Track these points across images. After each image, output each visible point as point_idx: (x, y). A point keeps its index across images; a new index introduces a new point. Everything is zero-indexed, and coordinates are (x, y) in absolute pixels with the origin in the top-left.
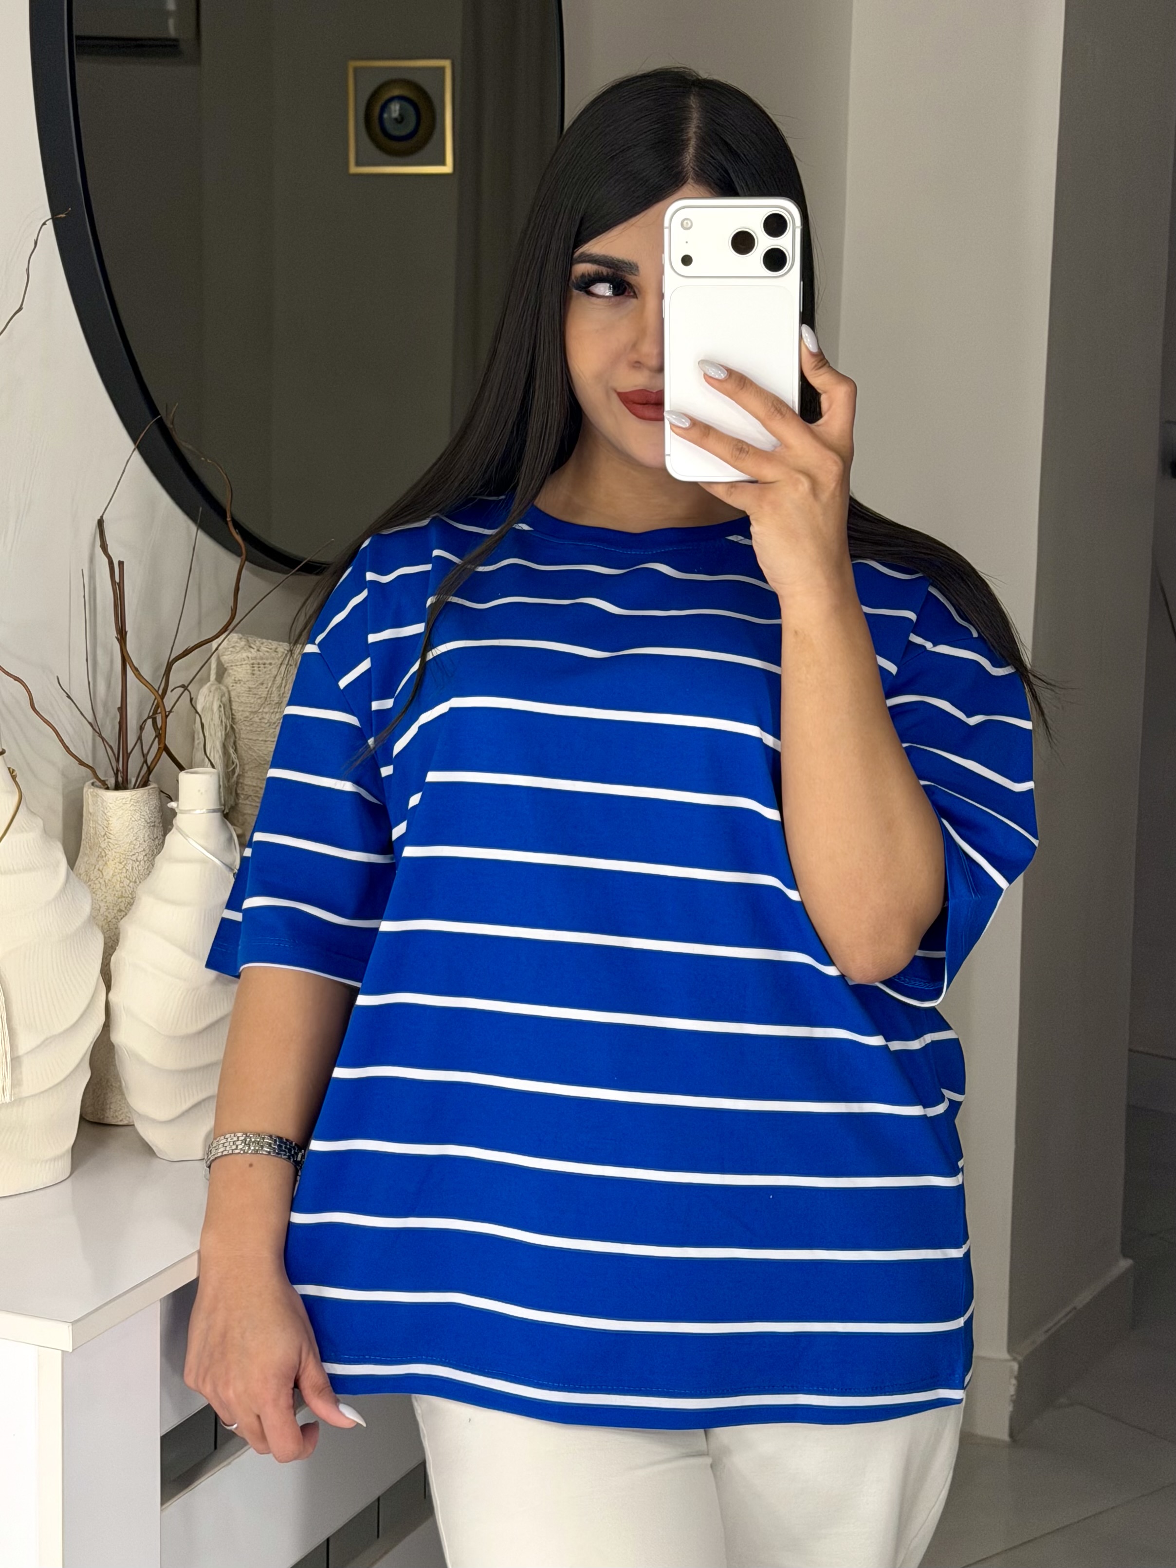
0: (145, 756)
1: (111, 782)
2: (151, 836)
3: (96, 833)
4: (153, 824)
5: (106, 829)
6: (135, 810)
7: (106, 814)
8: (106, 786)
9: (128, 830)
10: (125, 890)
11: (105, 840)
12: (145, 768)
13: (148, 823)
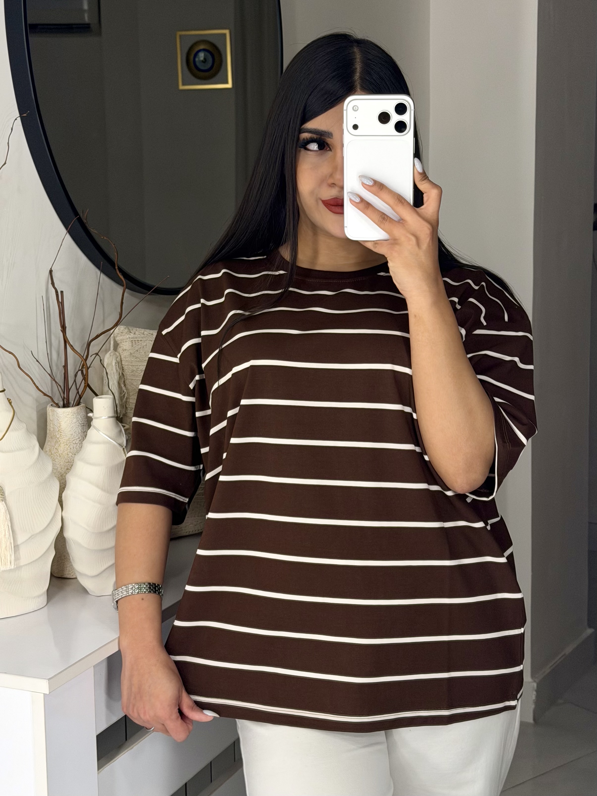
0: (77, 390)
1: (61, 403)
2: (82, 430)
3: (54, 430)
4: (82, 425)
5: (59, 428)
6: (74, 418)
7: (58, 420)
8: (58, 406)
9: (70, 428)
10: (70, 459)
11: (59, 433)
12: (78, 396)
13: (80, 424)
